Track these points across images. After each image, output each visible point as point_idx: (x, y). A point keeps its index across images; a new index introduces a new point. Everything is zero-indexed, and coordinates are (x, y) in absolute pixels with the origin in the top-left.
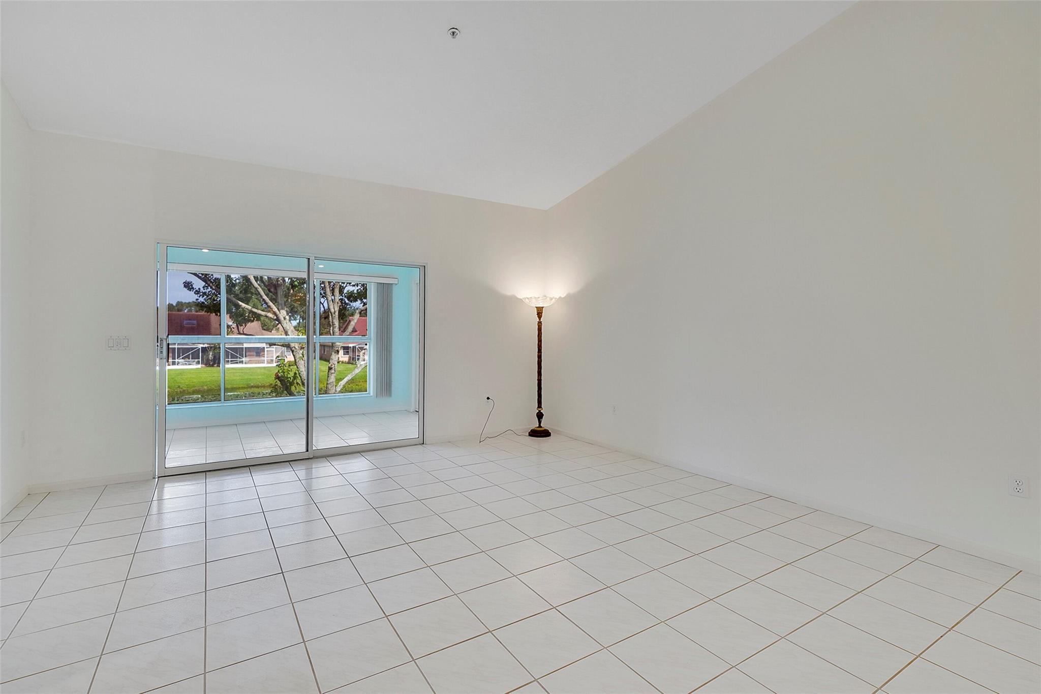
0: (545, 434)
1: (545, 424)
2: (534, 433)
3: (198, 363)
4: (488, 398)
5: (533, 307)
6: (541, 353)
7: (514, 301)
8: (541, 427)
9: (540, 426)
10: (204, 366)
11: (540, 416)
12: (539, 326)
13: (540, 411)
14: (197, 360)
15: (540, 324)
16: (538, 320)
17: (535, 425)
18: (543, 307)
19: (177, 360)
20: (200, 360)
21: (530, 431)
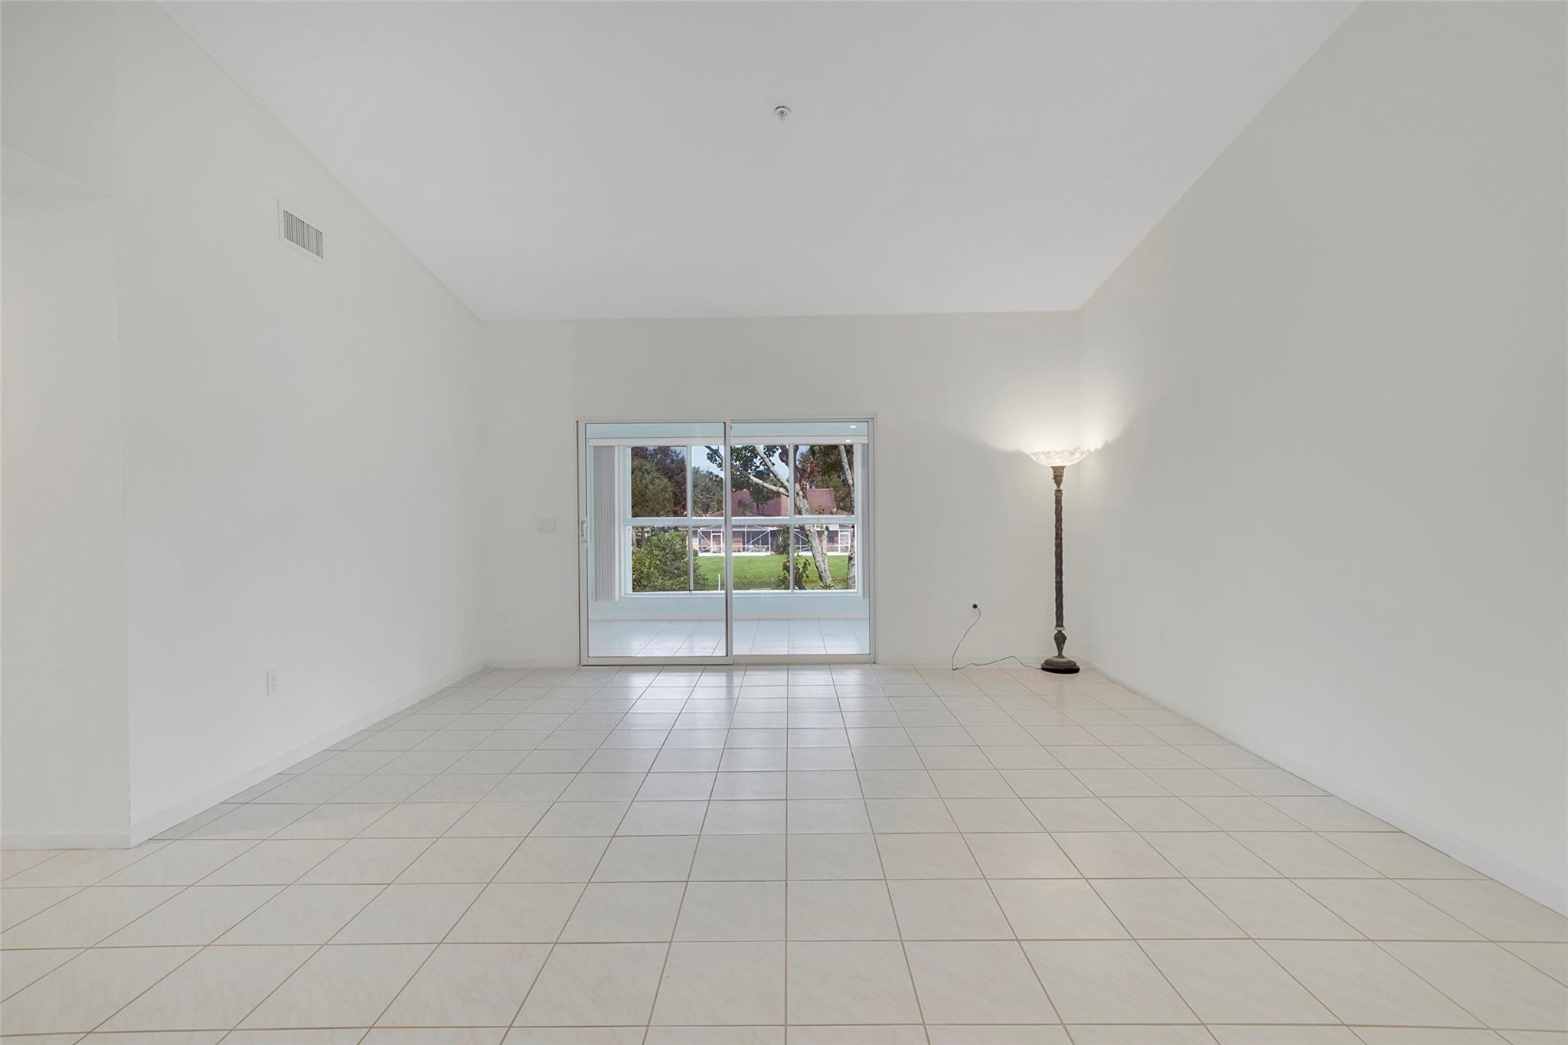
0: (1071, 669)
1: (1070, 653)
2: (1051, 668)
3: (767, 549)
4: (975, 606)
5: (1048, 467)
6: (1061, 539)
7: (1018, 460)
8: (1064, 657)
9: (1060, 655)
10: (773, 553)
11: (1060, 640)
12: (1057, 497)
13: (1060, 632)
14: (766, 546)
15: (1058, 493)
16: (1056, 488)
17: (1052, 653)
18: (1064, 467)
19: (746, 546)
20: (769, 546)
21: (1043, 662)
